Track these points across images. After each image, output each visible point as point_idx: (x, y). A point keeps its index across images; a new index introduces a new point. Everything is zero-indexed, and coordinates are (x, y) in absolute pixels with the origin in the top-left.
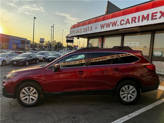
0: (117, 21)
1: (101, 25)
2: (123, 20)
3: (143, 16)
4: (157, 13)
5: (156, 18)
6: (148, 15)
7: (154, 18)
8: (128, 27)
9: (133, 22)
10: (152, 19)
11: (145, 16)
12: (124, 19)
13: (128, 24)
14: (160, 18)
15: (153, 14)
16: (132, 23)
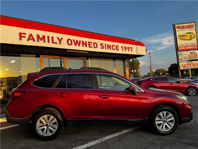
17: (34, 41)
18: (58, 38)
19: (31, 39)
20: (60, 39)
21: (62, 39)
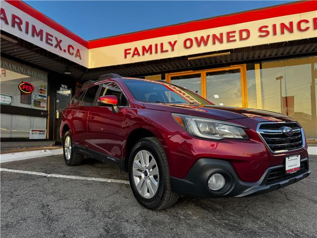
9: (16, 26)
14: (56, 46)
17: (139, 55)
18: (170, 43)
19: (136, 54)
20: (173, 43)
21: (175, 42)
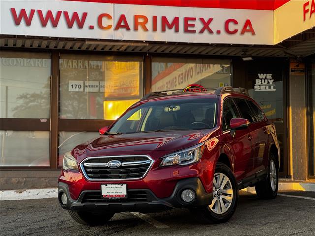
0: (85, 15)
1: (13, 11)
2: (109, 17)
3: (164, 19)
4: (194, 19)
5: (194, 32)
6: (176, 20)
7: (190, 29)
8: (124, 39)
9: (140, 27)
10: (186, 31)
11: (170, 21)
12: (112, 15)
13: (122, 31)
14: (202, 32)
15: (186, 19)
16: (136, 29)
